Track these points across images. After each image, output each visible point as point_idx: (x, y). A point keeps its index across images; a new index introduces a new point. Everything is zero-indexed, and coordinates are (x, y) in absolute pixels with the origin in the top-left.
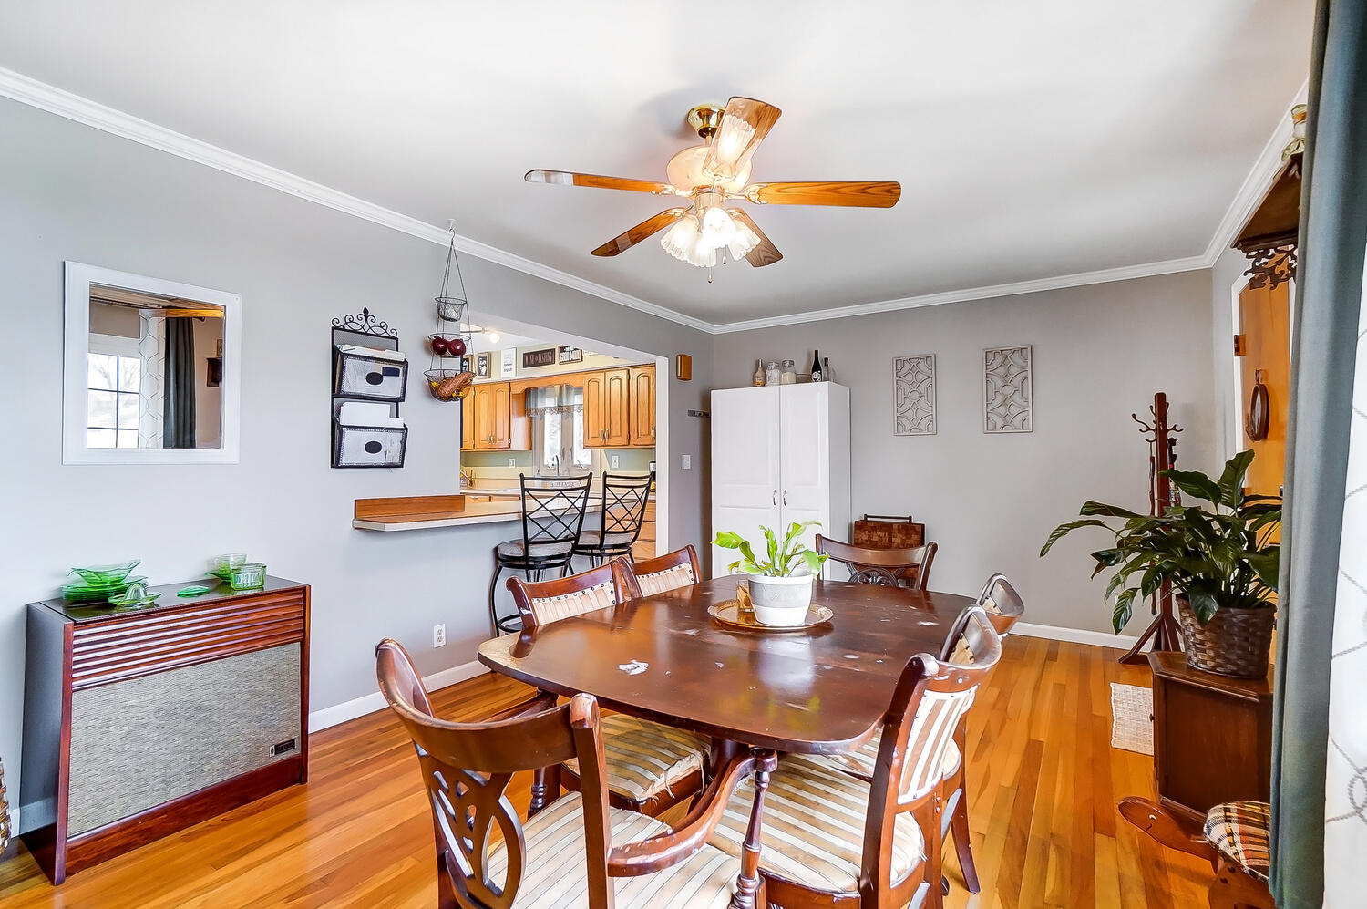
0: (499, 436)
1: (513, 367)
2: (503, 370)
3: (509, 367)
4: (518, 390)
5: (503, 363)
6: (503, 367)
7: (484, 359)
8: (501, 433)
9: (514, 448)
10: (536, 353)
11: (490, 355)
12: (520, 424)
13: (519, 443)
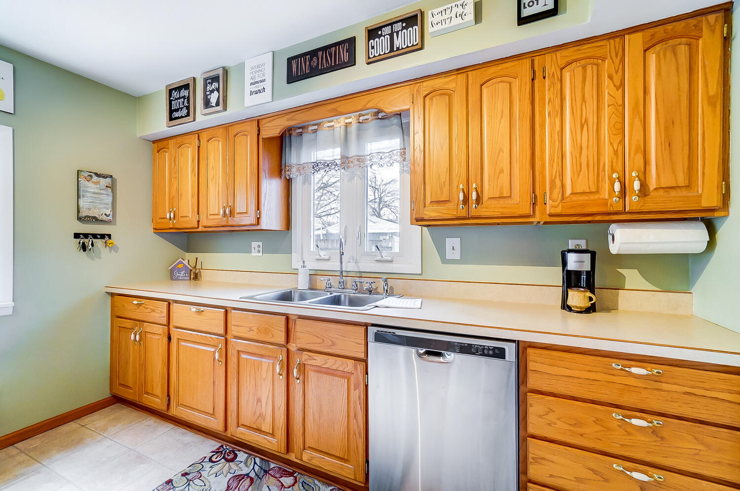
0: (240, 207)
1: (268, 85)
2: (247, 92)
3: (260, 86)
4: (272, 130)
5: (248, 81)
6: (248, 88)
7: (215, 79)
8: (243, 203)
9: (264, 225)
10: (313, 53)
11: (226, 71)
12: (272, 188)
13: (271, 220)
